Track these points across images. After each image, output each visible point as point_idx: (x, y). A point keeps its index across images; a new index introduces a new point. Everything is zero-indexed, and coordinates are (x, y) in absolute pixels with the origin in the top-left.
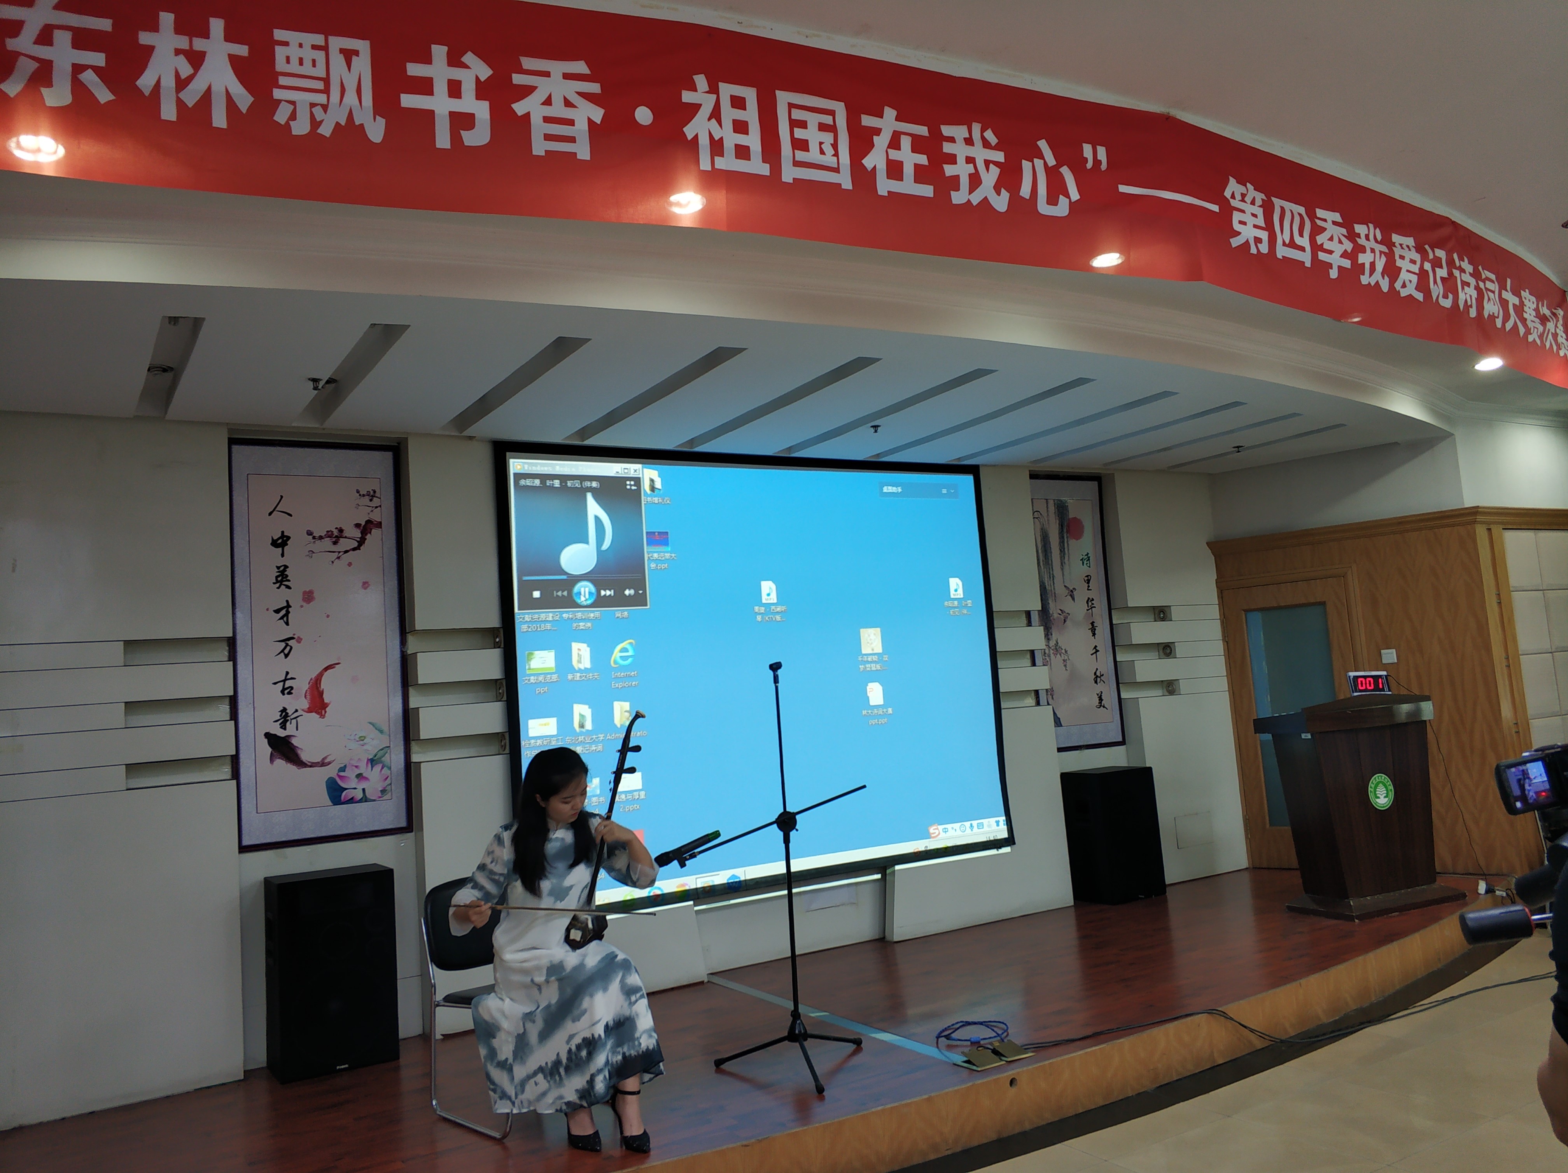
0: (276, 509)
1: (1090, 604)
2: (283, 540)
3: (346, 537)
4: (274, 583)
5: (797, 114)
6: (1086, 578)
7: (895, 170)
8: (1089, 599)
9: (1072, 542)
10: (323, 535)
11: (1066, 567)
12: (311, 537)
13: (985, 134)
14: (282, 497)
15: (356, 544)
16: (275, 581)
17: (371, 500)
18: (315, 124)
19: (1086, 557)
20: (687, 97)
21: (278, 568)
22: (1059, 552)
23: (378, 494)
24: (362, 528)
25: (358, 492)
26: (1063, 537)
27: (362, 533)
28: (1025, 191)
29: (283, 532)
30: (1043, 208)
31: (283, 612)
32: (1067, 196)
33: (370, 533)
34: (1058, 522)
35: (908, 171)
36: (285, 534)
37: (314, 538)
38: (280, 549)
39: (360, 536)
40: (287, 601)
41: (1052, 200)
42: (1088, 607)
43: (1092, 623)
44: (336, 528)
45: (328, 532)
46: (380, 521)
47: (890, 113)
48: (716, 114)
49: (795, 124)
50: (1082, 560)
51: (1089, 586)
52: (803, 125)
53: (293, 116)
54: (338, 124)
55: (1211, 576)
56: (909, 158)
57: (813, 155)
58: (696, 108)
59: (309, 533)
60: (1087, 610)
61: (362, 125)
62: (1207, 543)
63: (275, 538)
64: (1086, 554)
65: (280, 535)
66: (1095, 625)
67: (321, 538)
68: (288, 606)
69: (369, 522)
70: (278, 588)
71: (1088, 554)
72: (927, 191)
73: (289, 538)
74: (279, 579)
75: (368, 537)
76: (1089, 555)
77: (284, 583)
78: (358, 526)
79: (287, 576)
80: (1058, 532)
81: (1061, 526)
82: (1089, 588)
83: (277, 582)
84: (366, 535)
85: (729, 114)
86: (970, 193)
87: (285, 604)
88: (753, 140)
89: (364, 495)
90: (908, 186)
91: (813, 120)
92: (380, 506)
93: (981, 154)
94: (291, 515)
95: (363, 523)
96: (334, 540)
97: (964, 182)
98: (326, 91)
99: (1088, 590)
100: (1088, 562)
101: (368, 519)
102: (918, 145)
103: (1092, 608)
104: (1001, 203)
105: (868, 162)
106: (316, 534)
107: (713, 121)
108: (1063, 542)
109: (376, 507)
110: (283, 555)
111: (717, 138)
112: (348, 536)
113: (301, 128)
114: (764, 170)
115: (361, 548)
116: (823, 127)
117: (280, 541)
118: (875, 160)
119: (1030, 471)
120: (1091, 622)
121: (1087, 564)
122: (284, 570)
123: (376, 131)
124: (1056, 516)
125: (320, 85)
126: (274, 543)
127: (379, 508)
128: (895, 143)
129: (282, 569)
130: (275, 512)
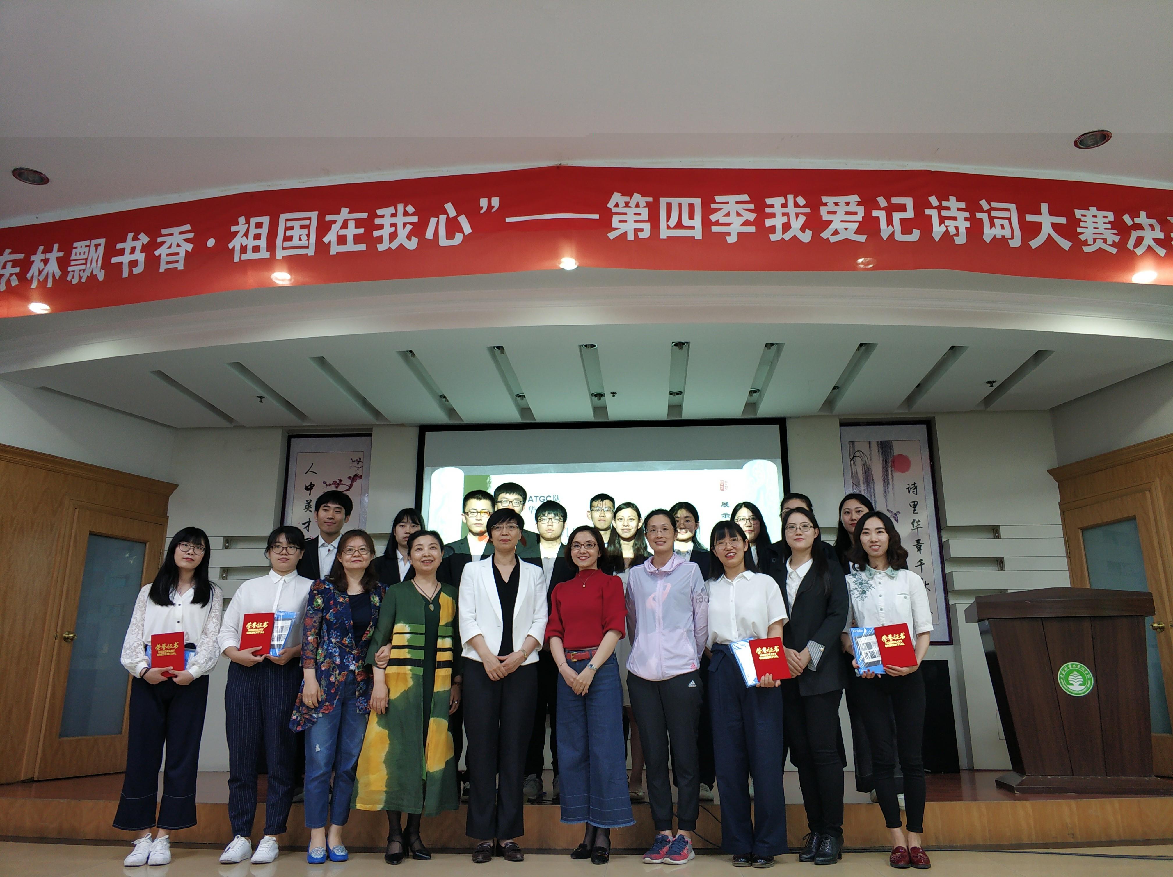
0: (310, 470)
1: (916, 525)
2: (311, 487)
3: (343, 484)
4: (304, 509)
5: (289, 224)
6: (912, 504)
7: (342, 240)
8: (914, 520)
9: (897, 475)
10: (331, 483)
11: (890, 495)
12: (325, 484)
13: (407, 209)
14: (313, 464)
15: (348, 488)
16: (304, 508)
17: (358, 464)
18: (80, 278)
19: (913, 486)
20: (234, 229)
21: (307, 501)
22: (882, 482)
23: (361, 460)
24: (352, 479)
25: (351, 459)
26: (887, 471)
27: (351, 482)
28: (429, 234)
29: (311, 482)
30: (443, 242)
31: (307, 525)
32: (461, 231)
33: (356, 481)
34: (881, 459)
35: (350, 239)
36: (313, 483)
37: (327, 485)
38: (309, 491)
39: (350, 483)
40: (309, 519)
41: (450, 235)
42: (913, 527)
43: (918, 541)
44: (339, 479)
45: (334, 481)
46: (361, 474)
47: (345, 211)
48: (246, 235)
49: (287, 228)
50: (908, 488)
51: (915, 510)
52: (292, 228)
53: (73, 277)
54: (88, 276)
55: (1056, 498)
56: (352, 231)
57: (295, 242)
58: (237, 233)
59: (324, 482)
60: (912, 530)
61: (96, 275)
62: (1047, 471)
63: (307, 485)
64: (913, 483)
65: (309, 484)
66: (921, 542)
67: (330, 485)
68: (310, 521)
69: (356, 475)
70: (306, 512)
71: (915, 483)
72: (362, 247)
73: (314, 485)
74: (307, 507)
75: (354, 483)
76: (916, 485)
77: (309, 509)
78: (349, 478)
79: (311, 505)
80: (881, 467)
81: (886, 462)
82: (916, 512)
83: (306, 508)
84: (354, 482)
85: (253, 231)
86: (390, 243)
87: (308, 520)
88: (263, 243)
89: (354, 461)
90: (351, 247)
91: (297, 224)
92: (362, 467)
93: (400, 220)
94: (316, 473)
95: (352, 476)
96: (336, 486)
97: (386, 238)
98: (86, 264)
99: (914, 513)
100: (915, 490)
101: (355, 474)
102: (359, 223)
103: (917, 528)
104: (412, 245)
105: (326, 240)
106: (328, 483)
107: (244, 237)
108: (887, 475)
109: (360, 467)
110: (310, 494)
111: (244, 245)
112: (344, 483)
113: (75, 281)
114: (267, 255)
115: (350, 490)
116: (302, 227)
117: (309, 487)
118: (331, 237)
119: (839, 419)
120: (917, 539)
121: (913, 492)
122: (310, 502)
123: (101, 276)
124: (879, 454)
125: (84, 262)
126: (307, 489)
127: (362, 468)
128: (345, 226)
129: (309, 502)
130: (309, 472)
